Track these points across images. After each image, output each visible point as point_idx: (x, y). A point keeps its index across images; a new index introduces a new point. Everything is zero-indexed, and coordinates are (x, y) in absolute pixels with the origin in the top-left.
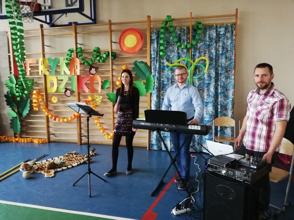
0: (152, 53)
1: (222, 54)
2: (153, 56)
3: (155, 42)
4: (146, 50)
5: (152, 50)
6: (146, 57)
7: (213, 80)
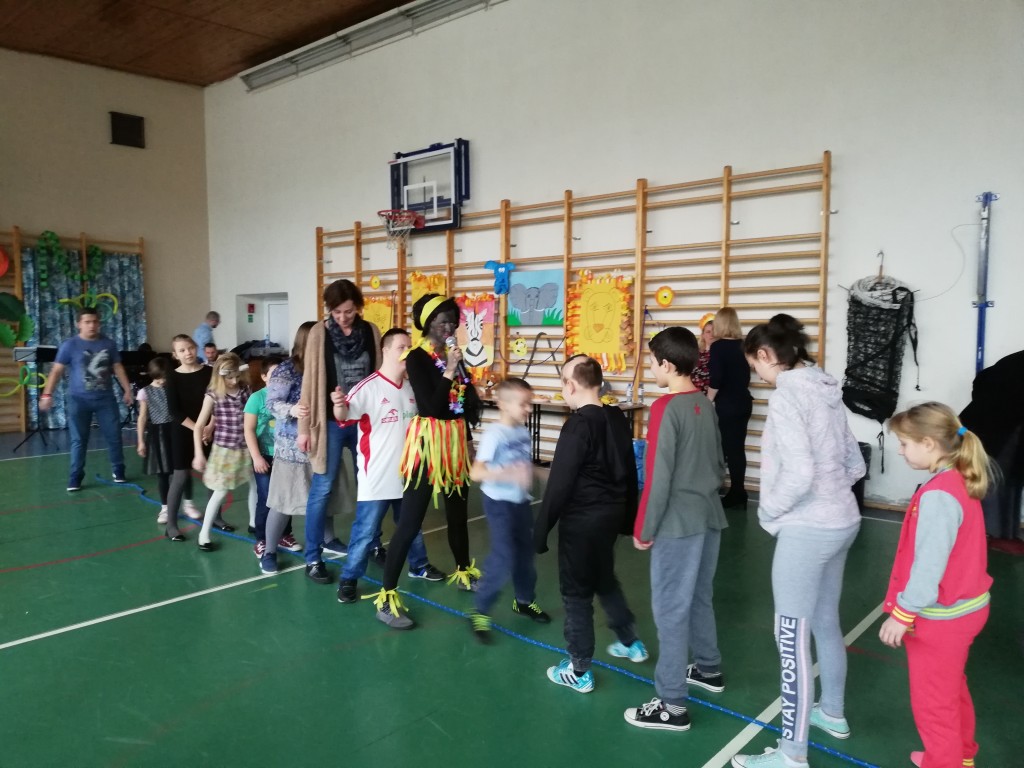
0: (25, 281)
1: (129, 291)
2: (26, 286)
3: (30, 266)
4: (13, 277)
5: (24, 277)
6: (13, 287)
7: (120, 324)
